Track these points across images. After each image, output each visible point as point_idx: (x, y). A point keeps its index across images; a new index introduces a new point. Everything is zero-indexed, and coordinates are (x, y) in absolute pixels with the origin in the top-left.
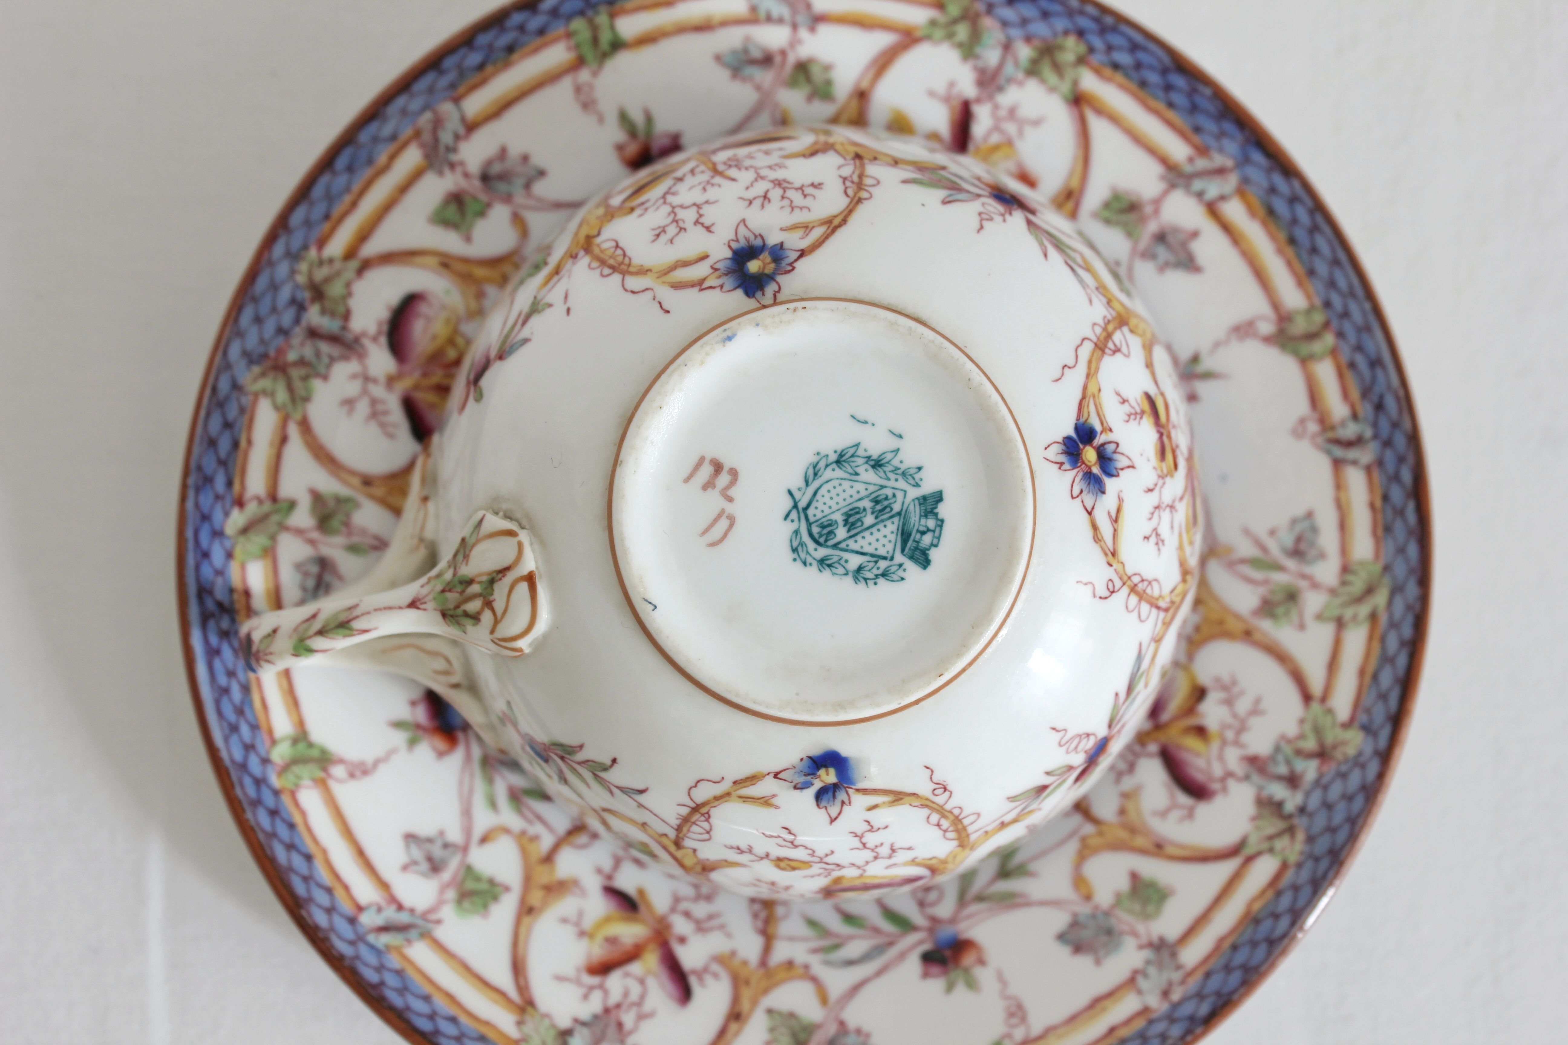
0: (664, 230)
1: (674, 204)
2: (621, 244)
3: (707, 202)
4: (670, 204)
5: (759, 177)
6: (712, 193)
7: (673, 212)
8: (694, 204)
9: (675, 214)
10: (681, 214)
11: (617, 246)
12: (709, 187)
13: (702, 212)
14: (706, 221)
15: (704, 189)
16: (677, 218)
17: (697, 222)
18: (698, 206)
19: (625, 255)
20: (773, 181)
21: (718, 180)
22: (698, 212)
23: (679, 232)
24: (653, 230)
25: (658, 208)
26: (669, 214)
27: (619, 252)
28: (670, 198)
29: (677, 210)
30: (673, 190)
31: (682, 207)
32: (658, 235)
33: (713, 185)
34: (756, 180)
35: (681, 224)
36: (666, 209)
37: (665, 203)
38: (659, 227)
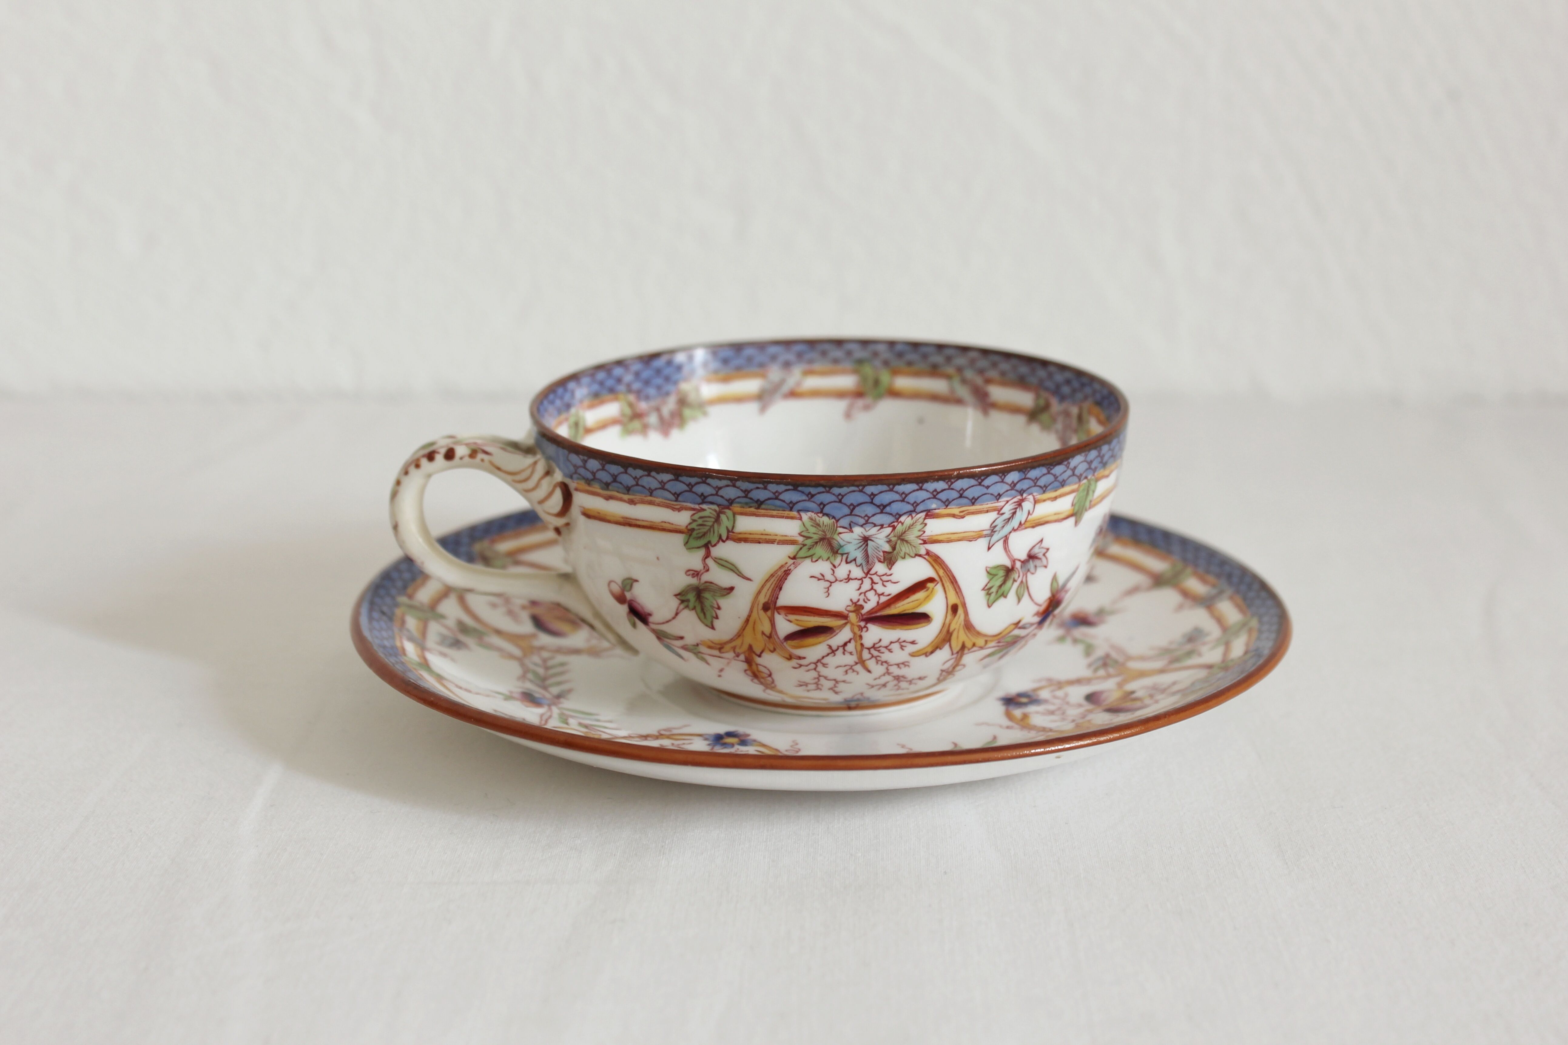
0: (806, 684)
1: (822, 674)
2: (774, 676)
3: (844, 681)
4: (819, 672)
5: (888, 673)
6: (851, 676)
7: (818, 678)
8: (835, 680)
9: (819, 680)
10: (823, 681)
11: (770, 675)
12: (850, 671)
13: (837, 685)
14: (836, 689)
15: (846, 672)
16: (819, 683)
17: (831, 689)
18: (836, 681)
19: (773, 682)
20: (894, 677)
21: (858, 668)
22: (835, 685)
23: (816, 690)
24: (799, 681)
25: (808, 671)
26: (815, 678)
27: (769, 679)
28: (820, 668)
29: (822, 679)
30: (825, 661)
31: (826, 678)
32: (801, 686)
33: (854, 671)
34: (884, 675)
35: (820, 686)
36: (814, 674)
37: (815, 669)
38: (804, 682)
